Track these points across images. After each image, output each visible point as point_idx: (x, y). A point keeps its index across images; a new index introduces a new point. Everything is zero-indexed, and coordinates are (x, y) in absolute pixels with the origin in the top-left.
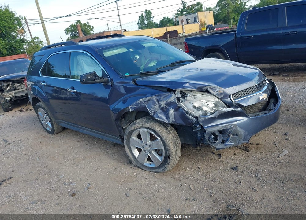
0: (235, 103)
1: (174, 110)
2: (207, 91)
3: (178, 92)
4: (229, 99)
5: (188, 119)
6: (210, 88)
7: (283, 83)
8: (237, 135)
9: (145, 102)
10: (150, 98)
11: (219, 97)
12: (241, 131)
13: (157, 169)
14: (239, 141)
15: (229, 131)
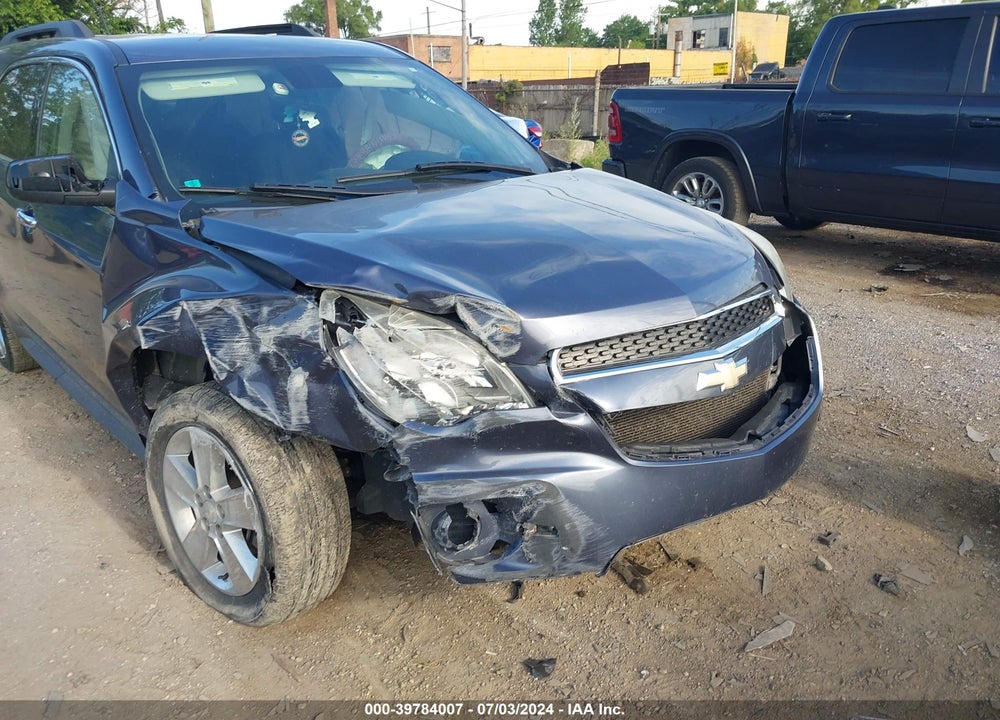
0: (565, 390)
1: (307, 374)
2: (452, 316)
3: (329, 298)
4: (542, 367)
5: (363, 423)
6: (467, 306)
7: (920, 309)
8: (555, 531)
9: (197, 317)
10: (216, 303)
11: (501, 353)
12: (575, 517)
13: (238, 608)
14: (564, 560)
15: (525, 509)
